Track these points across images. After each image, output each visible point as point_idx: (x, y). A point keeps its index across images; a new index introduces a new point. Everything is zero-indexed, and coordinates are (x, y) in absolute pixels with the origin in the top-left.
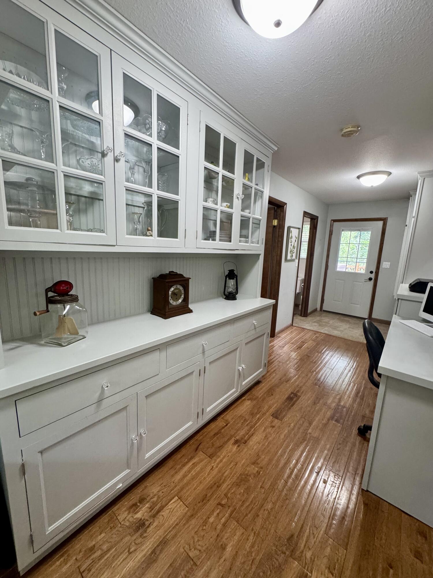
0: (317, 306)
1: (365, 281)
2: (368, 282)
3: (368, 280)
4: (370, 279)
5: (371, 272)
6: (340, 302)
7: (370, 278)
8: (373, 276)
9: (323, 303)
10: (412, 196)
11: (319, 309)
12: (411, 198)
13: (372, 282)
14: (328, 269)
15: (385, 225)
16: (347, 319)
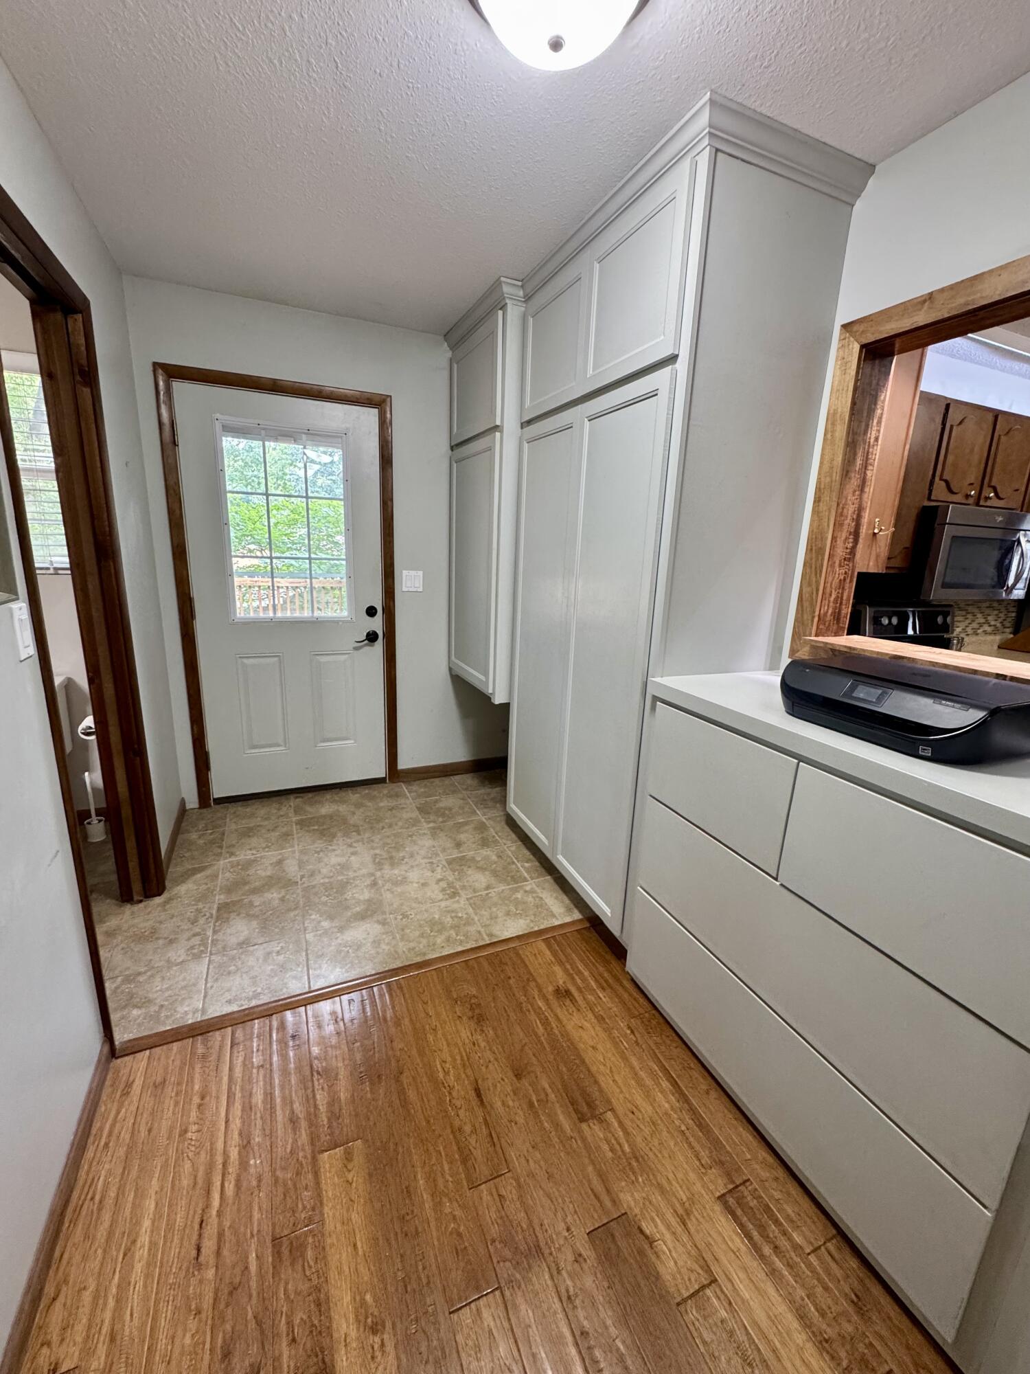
0: (179, 790)
1: (356, 649)
2: (367, 648)
3: (366, 642)
4: (372, 637)
5: (371, 612)
6: (279, 746)
7: (368, 634)
8: (377, 624)
9: (208, 768)
10: (503, 308)
11: (192, 801)
12: (500, 313)
13: (379, 646)
14: (193, 616)
15: (384, 426)
16: (326, 807)
